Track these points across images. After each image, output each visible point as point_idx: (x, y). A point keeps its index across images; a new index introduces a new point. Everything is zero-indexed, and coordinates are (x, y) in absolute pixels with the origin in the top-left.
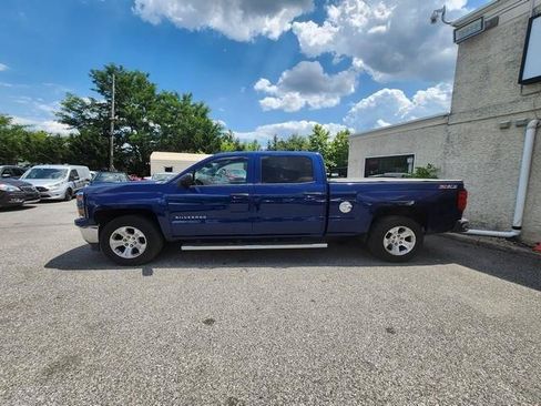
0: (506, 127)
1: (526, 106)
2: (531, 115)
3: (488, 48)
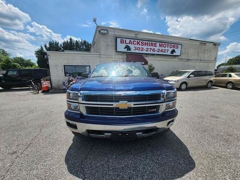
0: (114, 61)
2: (118, 59)
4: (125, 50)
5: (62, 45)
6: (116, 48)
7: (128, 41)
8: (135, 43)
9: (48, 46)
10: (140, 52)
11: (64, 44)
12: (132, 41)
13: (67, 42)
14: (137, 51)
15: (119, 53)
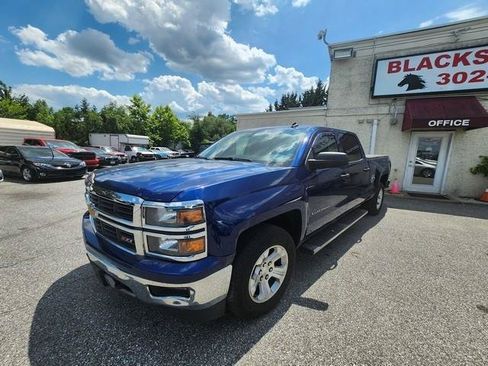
0: (361, 122)
1: (371, 111)
2: (374, 117)
3: (350, 69)
4: (404, 90)
5: (302, 97)
6: (372, 89)
7: (415, 62)
8: (443, 61)
9: (279, 104)
10: (466, 86)
11: (304, 95)
12: (433, 58)
13: (312, 90)
14: (451, 87)
15: (382, 101)
